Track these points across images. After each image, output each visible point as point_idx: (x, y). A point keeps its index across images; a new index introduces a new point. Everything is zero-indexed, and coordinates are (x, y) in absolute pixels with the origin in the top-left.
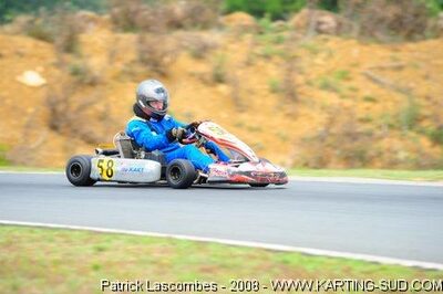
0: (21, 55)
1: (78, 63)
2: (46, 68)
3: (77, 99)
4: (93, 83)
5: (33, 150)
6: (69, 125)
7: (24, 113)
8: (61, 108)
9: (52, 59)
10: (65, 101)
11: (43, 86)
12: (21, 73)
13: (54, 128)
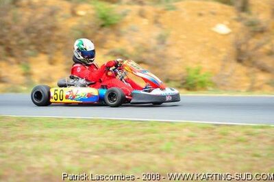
0: (214, 14)
1: (250, 18)
2: (230, 22)
3: (253, 42)
4: (262, 31)
5: (228, 76)
6: (250, 59)
7: (219, 52)
8: (243, 48)
9: (234, 16)
10: (246, 43)
11: (230, 33)
12: (214, 26)
13: (239, 61)
